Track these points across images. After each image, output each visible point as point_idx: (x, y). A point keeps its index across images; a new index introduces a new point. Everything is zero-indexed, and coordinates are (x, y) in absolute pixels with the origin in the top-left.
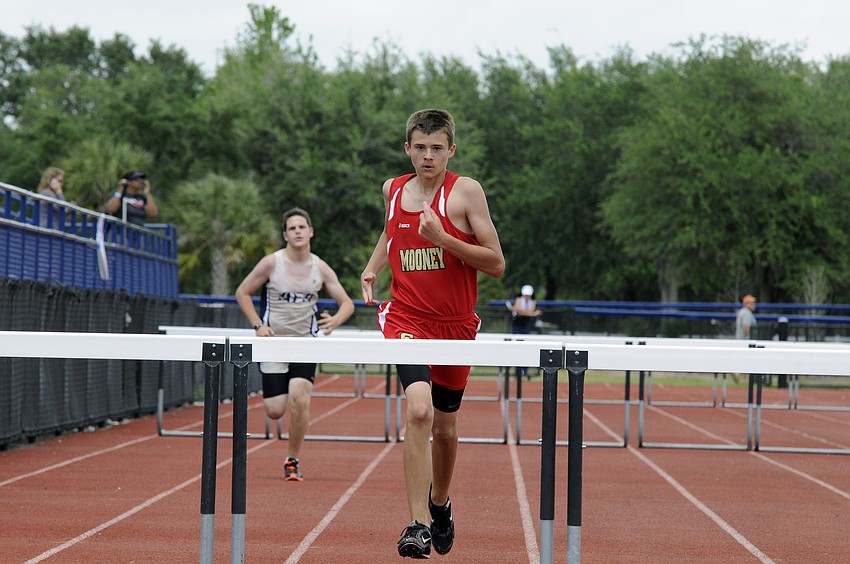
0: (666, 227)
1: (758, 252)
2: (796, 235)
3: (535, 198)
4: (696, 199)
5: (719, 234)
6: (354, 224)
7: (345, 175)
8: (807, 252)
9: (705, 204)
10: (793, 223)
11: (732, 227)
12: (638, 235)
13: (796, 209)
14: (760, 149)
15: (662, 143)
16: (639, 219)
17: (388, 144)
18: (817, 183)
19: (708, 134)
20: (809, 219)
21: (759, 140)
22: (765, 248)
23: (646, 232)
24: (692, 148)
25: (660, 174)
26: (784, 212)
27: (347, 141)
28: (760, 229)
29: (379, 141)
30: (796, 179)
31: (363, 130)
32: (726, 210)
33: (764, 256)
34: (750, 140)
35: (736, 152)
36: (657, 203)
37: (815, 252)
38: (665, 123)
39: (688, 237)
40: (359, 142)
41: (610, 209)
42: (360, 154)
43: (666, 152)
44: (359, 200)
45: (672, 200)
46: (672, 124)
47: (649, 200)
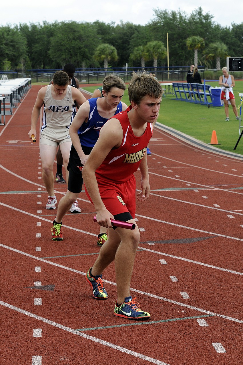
0: (60, 55)
1: (76, 59)
2: (82, 56)
4: (65, 50)
5: (69, 56)
6: (4, 56)
7: (2, 48)
8: (85, 59)
9: (66, 51)
10: (82, 54)
11: (71, 55)
12: (55, 57)
13: (82, 51)
15: (59, 40)
16: (55, 54)
17: (9, 42)
18: (86, 46)
19: (66, 38)
20: (84, 53)
21: (75, 38)
23: (56, 56)
24: (63, 41)
25: (58, 46)
26: (80, 52)
28: (76, 55)
29: (8, 42)
30: (82, 46)
31: (5, 40)
32: (70, 52)
33: (77, 60)
34: (74, 39)
35: (72, 41)
36: (58, 51)
37: (87, 58)
38: (59, 37)
39: (64, 56)
40: (4, 42)
41: (49, 52)
42: (5, 44)
43: (59, 42)
44: (5, 52)
45: (61, 50)
46: (60, 37)
47: (56, 50)
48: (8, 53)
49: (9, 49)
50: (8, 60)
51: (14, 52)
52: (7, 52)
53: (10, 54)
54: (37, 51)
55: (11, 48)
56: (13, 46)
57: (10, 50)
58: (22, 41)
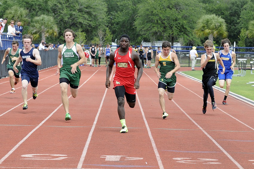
0: (150, 27)
1: (171, 33)
2: (180, 29)
3: (120, 20)
4: (157, 20)
5: (162, 29)
6: (77, 26)
7: (74, 15)
8: (182, 33)
9: (159, 22)
10: (179, 27)
11: (165, 28)
12: (143, 29)
13: (179, 23)
14: (171, 9)
15: (149, 8)
16: (143, 26)
17: (85, 7)
18: (185, 18)
19: (159, 6)
20: (182, 26)
21: (171, 7)
22: (173, 32)
23: (145, 29)
24: (155, 9)
25: (148, 15)
26: (177, 24)
27: (75, 7)
28: (171, 28)
29: (82, 7)
30: (179, 17)
31: (79, 4)
32: (164, 23)
33: (173, 34)
34: (169, 7)
35: (166, 10)
36: (147, 22)
37: (184, 33)
38: (149, 3)
39: (155, 29)
40: (78, 7)
41: (136, 23)
42: (78, 10)
43: (150, 10)
44: (78, 21)
45: (151, 21)
46: (151, 3)
47: (145, 21)
48: (82, 22)
49: (84, 17)
50: (82, 32)
51: (90, 21)
52: (81, 20)
53: (85, 23)
54: (119, 22)
55: (86, 16)
56: (89, 13)
57: (85, 19)
58: (101, 7)
